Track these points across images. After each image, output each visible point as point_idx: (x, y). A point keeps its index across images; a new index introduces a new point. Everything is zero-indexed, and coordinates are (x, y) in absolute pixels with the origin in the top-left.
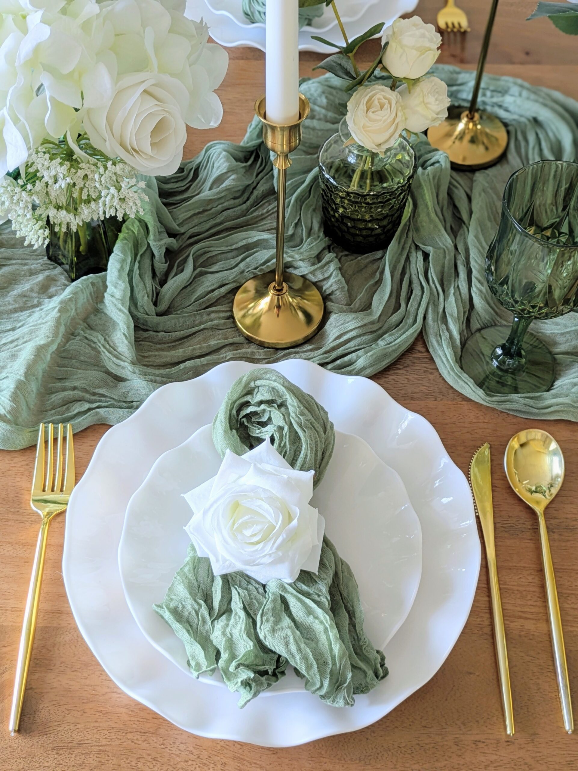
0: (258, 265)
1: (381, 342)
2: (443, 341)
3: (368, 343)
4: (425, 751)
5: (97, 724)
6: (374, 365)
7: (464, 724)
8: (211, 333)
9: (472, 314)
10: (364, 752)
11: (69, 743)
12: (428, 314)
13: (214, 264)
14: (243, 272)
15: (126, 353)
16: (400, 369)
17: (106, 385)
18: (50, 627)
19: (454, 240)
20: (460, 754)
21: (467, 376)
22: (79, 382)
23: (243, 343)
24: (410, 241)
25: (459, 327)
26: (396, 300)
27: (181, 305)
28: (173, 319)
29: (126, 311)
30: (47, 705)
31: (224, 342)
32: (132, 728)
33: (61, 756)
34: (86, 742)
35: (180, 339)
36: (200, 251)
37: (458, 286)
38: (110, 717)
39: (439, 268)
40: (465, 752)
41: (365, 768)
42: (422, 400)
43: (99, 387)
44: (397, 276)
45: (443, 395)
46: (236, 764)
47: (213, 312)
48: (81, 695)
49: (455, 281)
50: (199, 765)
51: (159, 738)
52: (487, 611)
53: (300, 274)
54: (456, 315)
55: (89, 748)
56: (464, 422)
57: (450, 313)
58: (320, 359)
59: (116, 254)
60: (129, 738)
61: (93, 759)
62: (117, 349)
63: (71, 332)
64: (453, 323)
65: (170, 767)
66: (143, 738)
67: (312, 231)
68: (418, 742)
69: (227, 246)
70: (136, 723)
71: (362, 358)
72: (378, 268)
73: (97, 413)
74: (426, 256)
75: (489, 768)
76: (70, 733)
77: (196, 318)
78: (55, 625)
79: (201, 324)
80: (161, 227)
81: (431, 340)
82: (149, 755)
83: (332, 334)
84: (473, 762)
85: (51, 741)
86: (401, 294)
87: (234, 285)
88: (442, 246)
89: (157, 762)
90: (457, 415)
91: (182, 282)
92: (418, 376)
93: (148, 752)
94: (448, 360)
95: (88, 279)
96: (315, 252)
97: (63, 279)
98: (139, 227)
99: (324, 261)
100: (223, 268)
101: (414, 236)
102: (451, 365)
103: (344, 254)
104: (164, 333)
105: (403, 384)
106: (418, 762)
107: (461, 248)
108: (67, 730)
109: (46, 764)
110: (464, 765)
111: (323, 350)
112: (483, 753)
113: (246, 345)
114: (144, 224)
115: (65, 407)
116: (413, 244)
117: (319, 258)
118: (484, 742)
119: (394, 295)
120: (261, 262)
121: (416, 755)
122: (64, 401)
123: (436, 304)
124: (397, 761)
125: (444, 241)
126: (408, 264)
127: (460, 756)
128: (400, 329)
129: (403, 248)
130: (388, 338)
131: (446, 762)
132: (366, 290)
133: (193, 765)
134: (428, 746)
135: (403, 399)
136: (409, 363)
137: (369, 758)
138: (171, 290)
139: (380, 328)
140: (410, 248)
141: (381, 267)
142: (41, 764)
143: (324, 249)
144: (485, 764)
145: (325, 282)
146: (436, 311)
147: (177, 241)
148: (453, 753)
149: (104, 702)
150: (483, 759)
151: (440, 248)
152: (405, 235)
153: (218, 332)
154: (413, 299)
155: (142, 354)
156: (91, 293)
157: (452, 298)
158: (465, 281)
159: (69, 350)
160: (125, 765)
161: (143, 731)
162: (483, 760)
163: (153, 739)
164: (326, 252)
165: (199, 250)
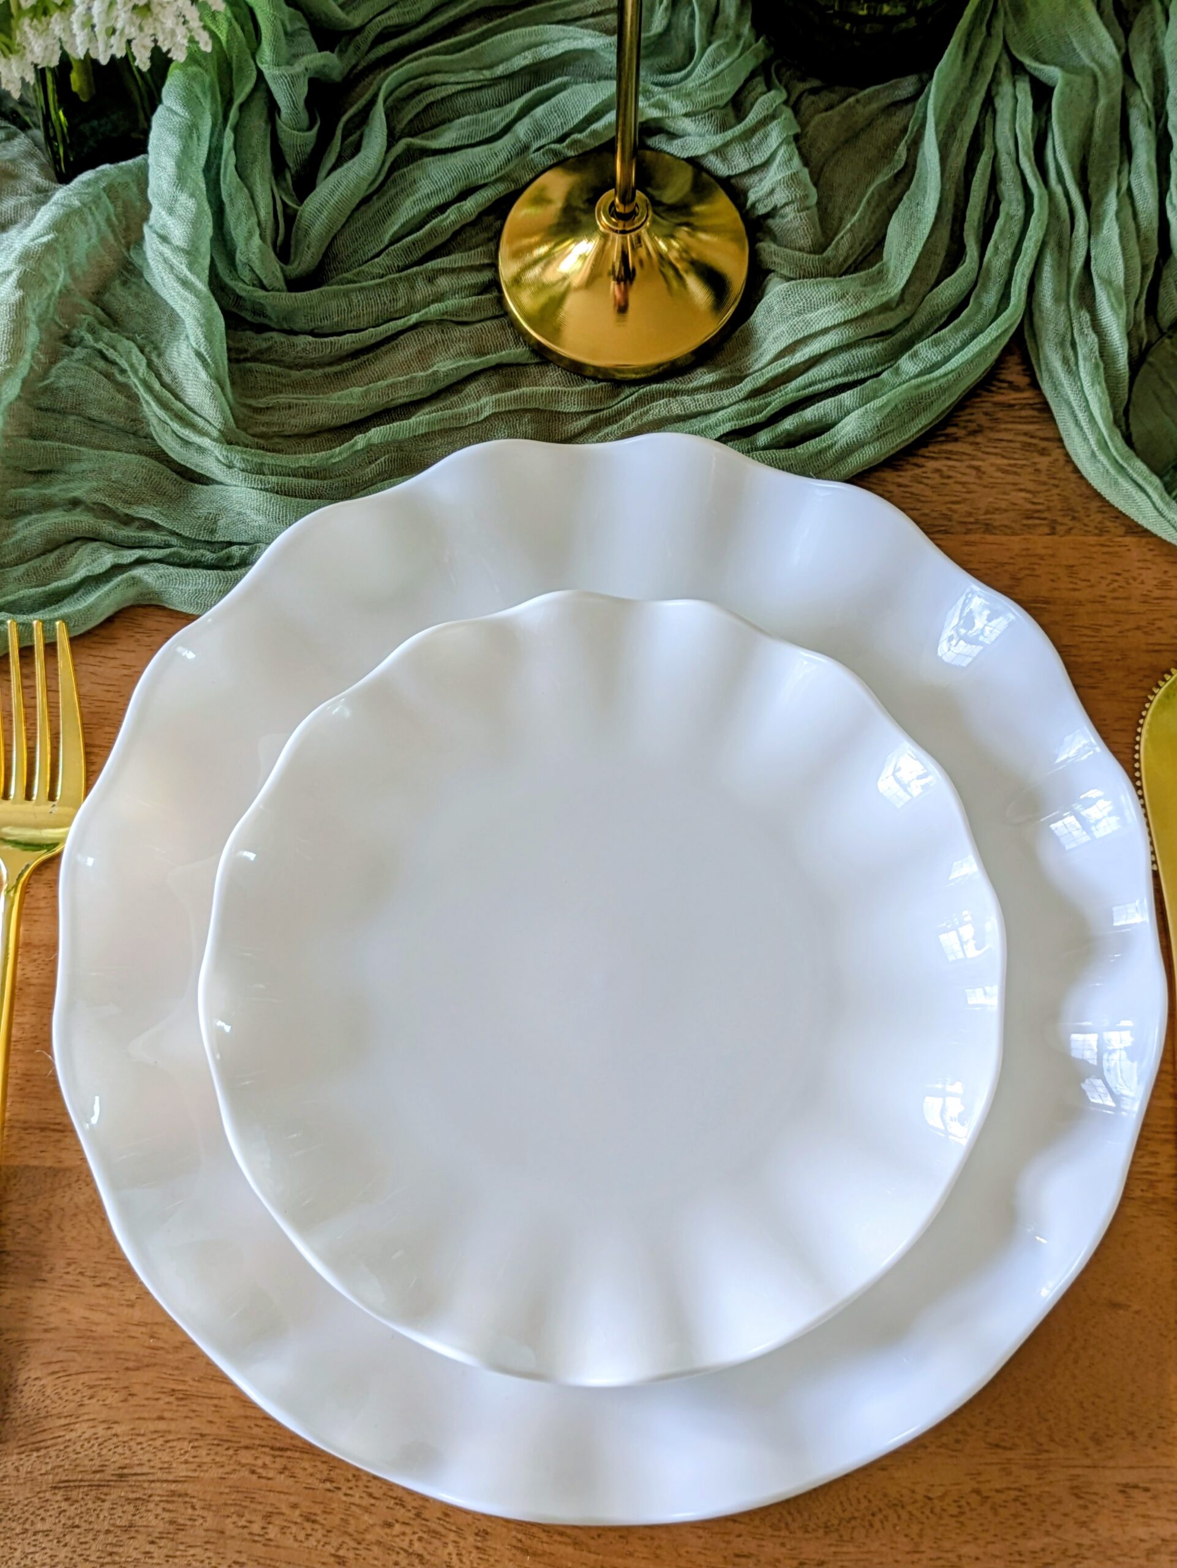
0: (566, 129)
1: (907, 365)
2: (1081, 362)
3: (871, 367)
4: (995, 1510)
5: (161, 1426)
6: (885, 434)
7: (1096, 1440)
8: (439, 336)
9: (1165, 273)
10: (838, 1509)
11: (95, 1472)
12: (1040, 277)
13: (443, 122)
14: (526, 148)
15: (206, 407)
16: (956, 440)
17: (158, 493)
18: (36, 1168)
19: (1122, 40)
20: (1084, 1519)
21: (1142, 467)
22: (87, 485)
23: (526, 365)
24: (997, 47)
25: (1128, 314)
26: (953, 231)
27: (355, 251)
28: (336, 295)
29: (202, 286)
30: (39, 1374)
31: (475, 365)
32: (252, 1437)
33: (77, 1505)
34: (138, 1470)
35: (355, 354)
36: (405, 87)
37: (1129, 189)
38: (195, 1407)
39: (1076, 133)
40: (1097, 1513)
41: (838, 1549)
42: (1014, 534)
43: (140, 501)
44: (958, 159)
45: (1074, 518)
46: (514, 1533)
47: (443, 271)
48: (119, 1348)
49: (1119, 173)
50: (421, 1534)
51: (318, 1464)
52: (1168, 1136)
53: (685, 155)
54: (1122, 282)
55: (146, 1485)
56: (1127, 598)
57: (1105, 275)
58: (740, 416)
59: (170, 109)
60: (244, 1461)
61: (157, 1516)
62: (182, 396)
63: (62, 333)
64: (1112, 307)
65: (347, 1539)
66: (280, 1463)
67: (720, 19)
68: (976, 1486)
69: (481, 69)
70: (259, 1422)
71: (854, 415)
72: (904, 130)
73: (135, 581)
74: (1042, 93)
75: (1156, 1557)
76: (95, 1448)
77: (396, 292)
78: (48, 1164)
79: (411, 308)
80: (291, 20)
81: (1046, 358)
82: (295, 1506)
83: (770, 339)
84: (1116, 1540)
85: (49, 1467)
86: (968, 213)
87: (501, 189)
88: (1087, 61)
89: (316, 1526)
90: (1110, 577)
91: (357, 186)
92: (1005, 461)
93: (293, 1499)
94: (1092, 419)
95: (97, 180)
96: (728, 90)
97: (34, 174)
98: (230, 24)
99: (751, 118)
100: (470, 136)
101: (1009, 29)
102: (1100, 433)
103: (807, 85)
104: (310, 339)
105: (963, 484)
106: (976, 1539)
107: (1142, 68)
108: (88, 1440)
109: (39, 1526)
110: (1092, 1546)
111: (747, 386)
112: (1144, 1516)
113: (534, 370)
114: (246, 10)
115: (53, 556)
116: (1005, 58)
117: (738, 105)
118: (1147, 1490)
119: (948, 217)
120: (576, 121)
121: (971, 1519)
122: (48, 542)
123: (1066, 244)
124: (920, 1536)
125: (1094, 49)
126: (988, 118)
127: (1083, 1524)
128: (963, 325)
129: (976, 68)
130: (926, 351)
131: (1046, 1540)
132: (868, 202)
133: (404, 1534)
134: (1003, 1496)
135: (962, 529)
136: (984, 420)
137: (850, 1525)
138: (326, 213)
139: (907, 321)
140: (997, 67)
141: (912, 127)
142: (27, 1526)
143: (753, 75)
144: (1145, 1546)
145: (755, 178)
146: (1063, 266)
147: (342, 52)
148: (1065, 1515)
149: (177, 1368)
150: (1142, 1532)
151: (1080, 70)
152: (984, 28)
153: (458, 332)
154: (1002, 232)
155: (253, 402)
156: (108, 220)
157: (1110, 230)
158: (1150, 176)
159: (57, 389)
160: (236, 1532)
161: (278, 1445)
162: (1143, 1537)
163: (306, 1465)
164: (759, 84)
165: (401, 85)
